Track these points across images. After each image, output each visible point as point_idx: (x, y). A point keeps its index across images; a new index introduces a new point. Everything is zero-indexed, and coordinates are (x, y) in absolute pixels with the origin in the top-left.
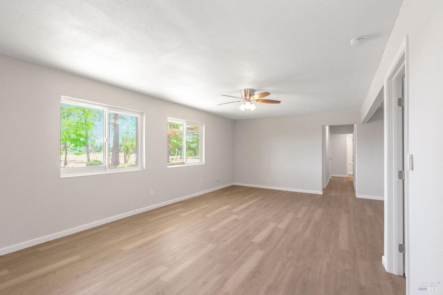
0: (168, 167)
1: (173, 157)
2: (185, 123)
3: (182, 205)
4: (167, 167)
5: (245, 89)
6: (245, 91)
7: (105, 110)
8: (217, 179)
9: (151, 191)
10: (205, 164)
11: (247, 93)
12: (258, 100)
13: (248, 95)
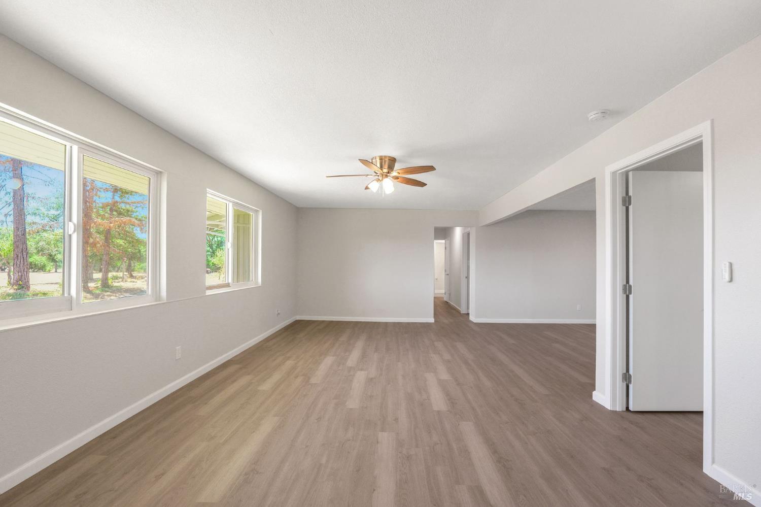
0: (209, 293)
1: (115, 274)
2: (231, 204)
3: (241, 369)
4: (205, 293)
5: (380, 156)
6: (381, 159)
7: (68, 148)
8: (278, 311)
9: (177, 348)
10: (262, 284)
11: (385, 161)
12: (397, 178)
13: (386, 166)
